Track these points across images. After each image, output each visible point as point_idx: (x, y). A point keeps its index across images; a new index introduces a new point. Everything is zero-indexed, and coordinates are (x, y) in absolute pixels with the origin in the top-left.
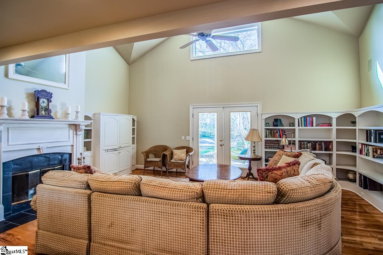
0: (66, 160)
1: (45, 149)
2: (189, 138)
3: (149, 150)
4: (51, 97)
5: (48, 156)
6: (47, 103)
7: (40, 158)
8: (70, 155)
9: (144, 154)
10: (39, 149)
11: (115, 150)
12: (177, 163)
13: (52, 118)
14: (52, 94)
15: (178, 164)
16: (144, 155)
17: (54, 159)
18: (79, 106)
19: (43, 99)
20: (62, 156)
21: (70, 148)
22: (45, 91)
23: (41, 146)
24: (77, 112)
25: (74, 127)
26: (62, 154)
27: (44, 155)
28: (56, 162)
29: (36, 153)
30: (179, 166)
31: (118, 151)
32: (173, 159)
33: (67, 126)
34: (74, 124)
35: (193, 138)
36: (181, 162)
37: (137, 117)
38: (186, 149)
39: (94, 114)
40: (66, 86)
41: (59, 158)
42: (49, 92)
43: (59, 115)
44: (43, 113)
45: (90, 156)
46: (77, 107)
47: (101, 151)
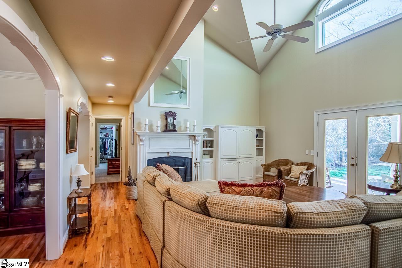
0: (187, 163)
1: (172, 153)
2: (314, 152)
3: (271, 163)
4: (176, 116)
5: (174, 158)
6: (173, 121)
7: (169, 159)
8: (191, 159)
9: (263, 166)
10: (168, 153)
11: (235, 159)
12: (290, 180)
13: (176, 131)
14: (176, 113)
15: (291, 182)
16: (263, 168)
17: (179, 161)
18: (196, 121)
19: (170, 118)
20: (185, 160)
21: (191, 154)
22: (172, 112)
23: (169, 150)
24: (194, 126)
25: (193, 138)
26: (185, 158)
27: (172, 158)
28: (181, 164)
29: (166, 155)
30: (292, 184)
31: (237, 161)
32: (289, 176)
33: (188, 137)
34: (193, 136)
35: (318, 152)
36: (294, 180)
37: (266, 128)
38: (307, 166)
39: (215, 127)
40: (187, 107)
41: (183, 161)
42: (174, 112)
43: (183, 129)
44: (171, 127)
45: (212, 163)
46: (194, 122)
47: (219, 159)
